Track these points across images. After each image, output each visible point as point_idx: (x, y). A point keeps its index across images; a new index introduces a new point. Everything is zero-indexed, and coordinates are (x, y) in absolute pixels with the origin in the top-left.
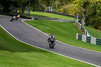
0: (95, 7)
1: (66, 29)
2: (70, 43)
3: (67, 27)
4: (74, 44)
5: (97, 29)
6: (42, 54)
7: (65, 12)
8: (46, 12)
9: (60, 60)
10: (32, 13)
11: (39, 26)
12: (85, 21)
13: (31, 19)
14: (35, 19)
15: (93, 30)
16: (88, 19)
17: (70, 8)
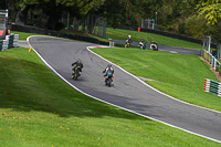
1: (185, 68)
2: (192, 100)
3: (186, 64)
4: (200, 102)
6: (129, 122)
7: (182, 30)
8: (142, 30)
9: (167, 137)
10: (110, 31)
11: (124, 60)
13: (108, 44)
14: (116, 45)
17: (193, 23)
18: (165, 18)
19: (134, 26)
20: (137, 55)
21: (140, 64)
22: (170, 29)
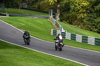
0: (69, 3)
1: (41, 25)
2: (45, 39)
3: (42, 23)
4: (49, 40)
5: (72, 24)
6: (18, 51)
7: (39, 7)
8: (21, 8)
10: (6, 9)
11: (14, 22)
12: (60, 17)
13: (6, 15)
15: (67, 25)
16: (62, 15)
17: (44, 4)
18: (31, 2)
19: (17, 7)
20: (19, 20)
21: (21, 24)
22: (34, 7)
